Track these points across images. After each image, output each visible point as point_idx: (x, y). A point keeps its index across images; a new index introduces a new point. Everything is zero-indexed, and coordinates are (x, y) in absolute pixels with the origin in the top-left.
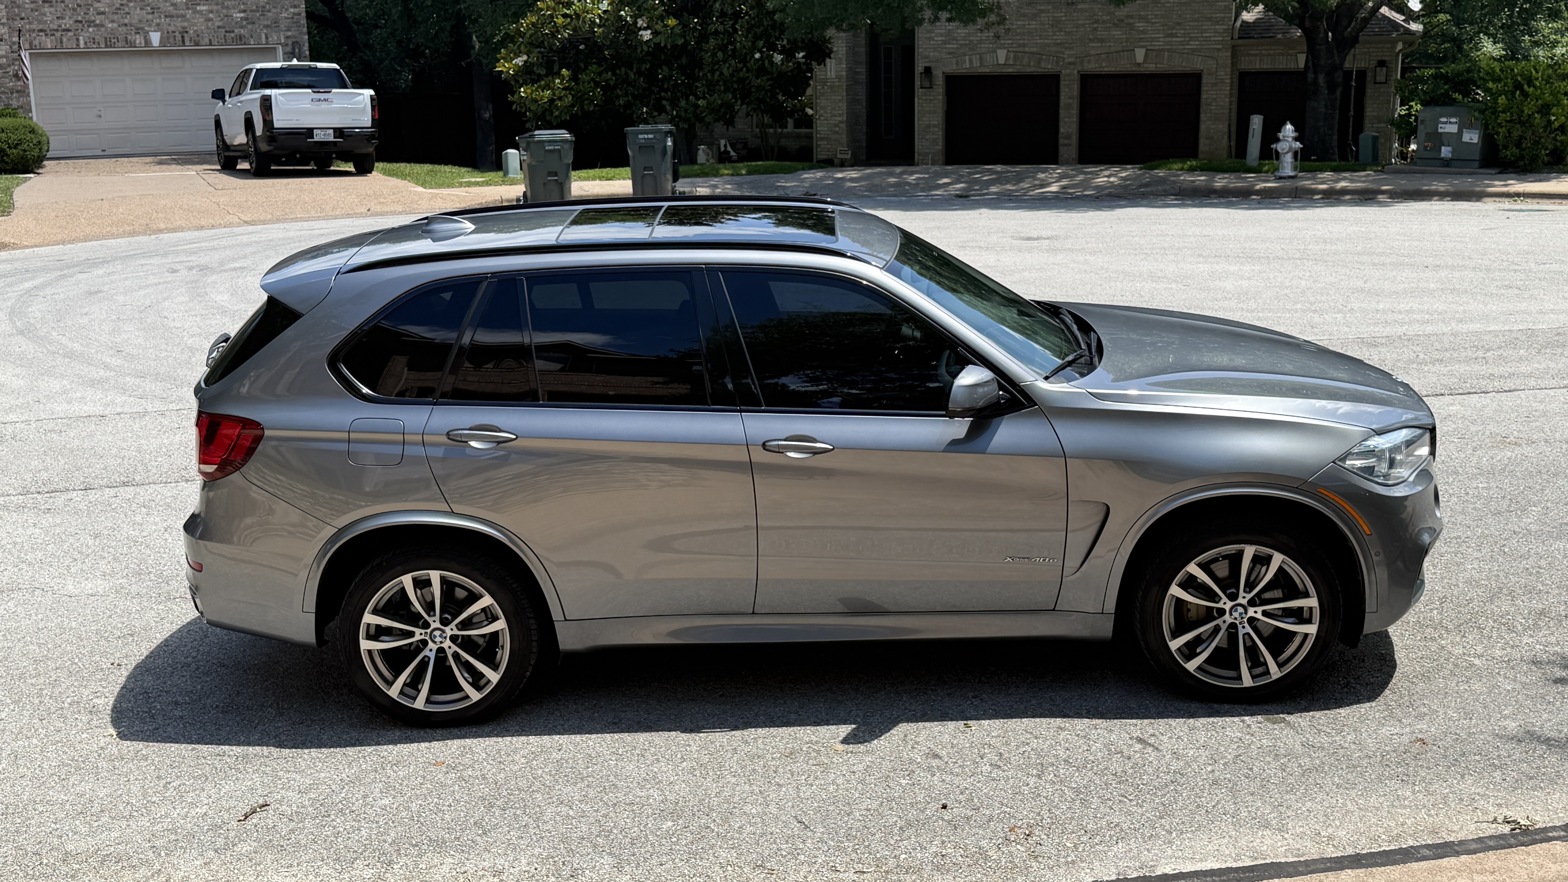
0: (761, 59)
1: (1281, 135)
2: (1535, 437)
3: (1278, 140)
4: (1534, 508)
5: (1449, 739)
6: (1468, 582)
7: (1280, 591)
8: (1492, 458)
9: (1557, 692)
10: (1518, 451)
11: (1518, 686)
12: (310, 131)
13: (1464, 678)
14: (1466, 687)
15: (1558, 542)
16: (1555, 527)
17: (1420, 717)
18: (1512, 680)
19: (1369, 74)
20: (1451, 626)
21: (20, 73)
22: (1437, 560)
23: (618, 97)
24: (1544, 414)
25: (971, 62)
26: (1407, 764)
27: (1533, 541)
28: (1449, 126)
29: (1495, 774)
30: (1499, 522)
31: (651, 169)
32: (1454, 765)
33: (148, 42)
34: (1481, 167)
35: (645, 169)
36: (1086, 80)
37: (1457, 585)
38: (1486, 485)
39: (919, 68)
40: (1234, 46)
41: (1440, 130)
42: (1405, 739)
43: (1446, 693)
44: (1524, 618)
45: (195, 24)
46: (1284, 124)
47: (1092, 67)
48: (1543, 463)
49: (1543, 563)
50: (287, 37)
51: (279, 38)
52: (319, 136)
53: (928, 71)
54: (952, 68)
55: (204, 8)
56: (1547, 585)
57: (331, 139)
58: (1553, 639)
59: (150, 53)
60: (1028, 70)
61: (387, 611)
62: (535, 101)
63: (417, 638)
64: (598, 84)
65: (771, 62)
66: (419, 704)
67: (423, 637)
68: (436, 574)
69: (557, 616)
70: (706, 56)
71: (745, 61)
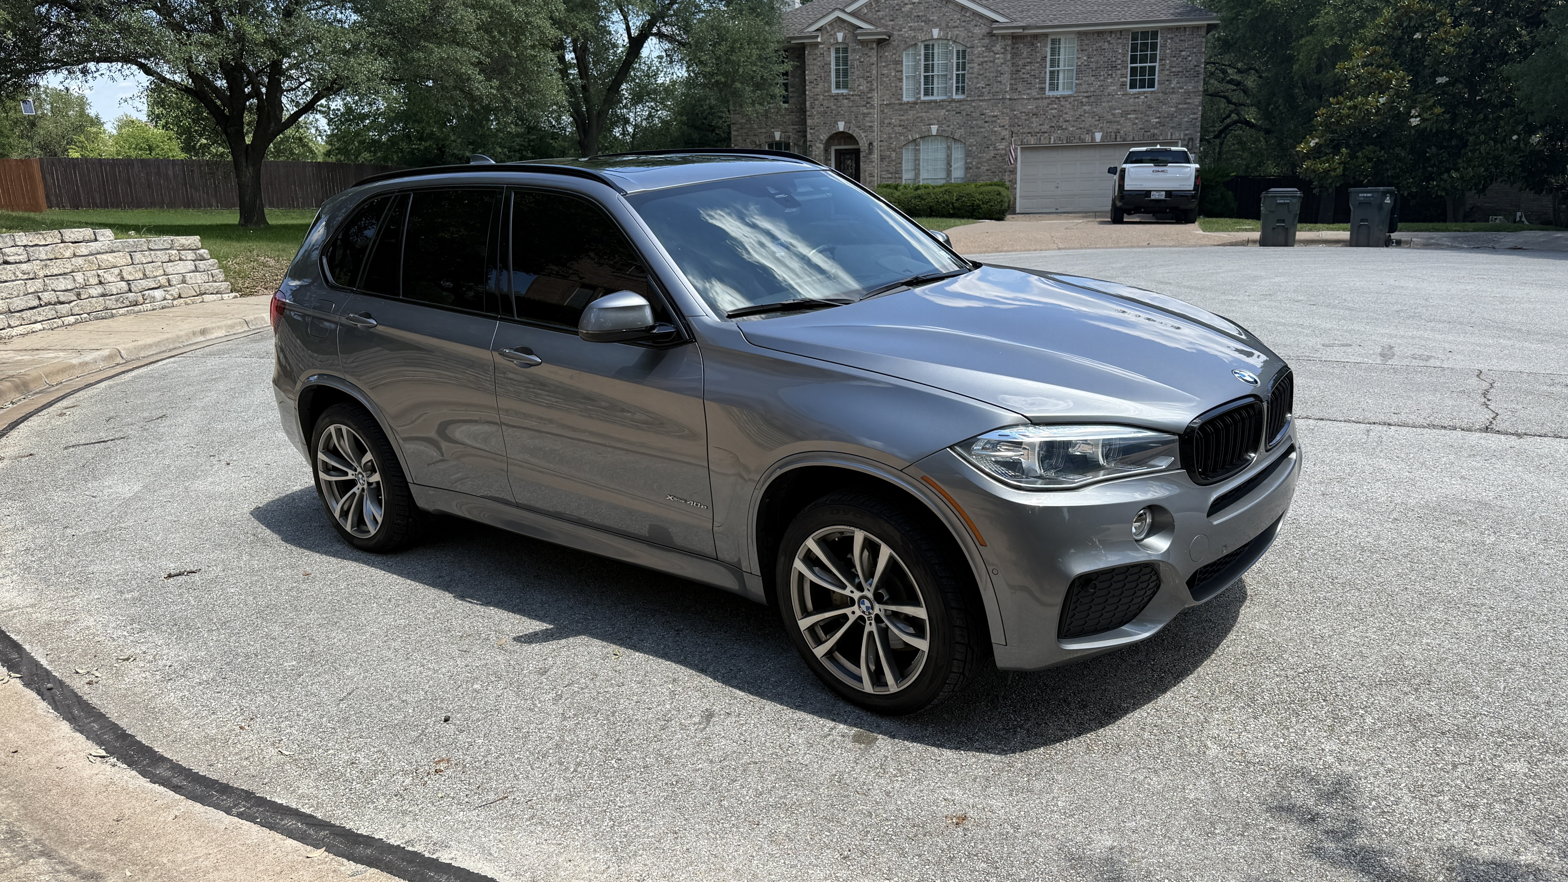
0: (1518, 140)
12: (1148, 192)
21: (1007, 159)
23: (1387, 170)
26: (890, 840)
31: (1366, 220)
33: (1093, 139)
35: (1362, 220)
42: (949, 810)
43: (1104, 775)
45: (1125, 127)
50: (1186, 135)
51: (1180, 135)
52: (1155, 196)
55: (1133, 116)
57: (1163, 198)
59: (1094, 146)
61: (334, 452)
62: (1314, 171)
63: (350, 477)
64: (1370, 160)
65: (1527, 143)
66: (348, 528)
67: (353, 477)
68: (344, 428)
69: (409, 480)
70: (1471, 139)
71: (1504, 141)
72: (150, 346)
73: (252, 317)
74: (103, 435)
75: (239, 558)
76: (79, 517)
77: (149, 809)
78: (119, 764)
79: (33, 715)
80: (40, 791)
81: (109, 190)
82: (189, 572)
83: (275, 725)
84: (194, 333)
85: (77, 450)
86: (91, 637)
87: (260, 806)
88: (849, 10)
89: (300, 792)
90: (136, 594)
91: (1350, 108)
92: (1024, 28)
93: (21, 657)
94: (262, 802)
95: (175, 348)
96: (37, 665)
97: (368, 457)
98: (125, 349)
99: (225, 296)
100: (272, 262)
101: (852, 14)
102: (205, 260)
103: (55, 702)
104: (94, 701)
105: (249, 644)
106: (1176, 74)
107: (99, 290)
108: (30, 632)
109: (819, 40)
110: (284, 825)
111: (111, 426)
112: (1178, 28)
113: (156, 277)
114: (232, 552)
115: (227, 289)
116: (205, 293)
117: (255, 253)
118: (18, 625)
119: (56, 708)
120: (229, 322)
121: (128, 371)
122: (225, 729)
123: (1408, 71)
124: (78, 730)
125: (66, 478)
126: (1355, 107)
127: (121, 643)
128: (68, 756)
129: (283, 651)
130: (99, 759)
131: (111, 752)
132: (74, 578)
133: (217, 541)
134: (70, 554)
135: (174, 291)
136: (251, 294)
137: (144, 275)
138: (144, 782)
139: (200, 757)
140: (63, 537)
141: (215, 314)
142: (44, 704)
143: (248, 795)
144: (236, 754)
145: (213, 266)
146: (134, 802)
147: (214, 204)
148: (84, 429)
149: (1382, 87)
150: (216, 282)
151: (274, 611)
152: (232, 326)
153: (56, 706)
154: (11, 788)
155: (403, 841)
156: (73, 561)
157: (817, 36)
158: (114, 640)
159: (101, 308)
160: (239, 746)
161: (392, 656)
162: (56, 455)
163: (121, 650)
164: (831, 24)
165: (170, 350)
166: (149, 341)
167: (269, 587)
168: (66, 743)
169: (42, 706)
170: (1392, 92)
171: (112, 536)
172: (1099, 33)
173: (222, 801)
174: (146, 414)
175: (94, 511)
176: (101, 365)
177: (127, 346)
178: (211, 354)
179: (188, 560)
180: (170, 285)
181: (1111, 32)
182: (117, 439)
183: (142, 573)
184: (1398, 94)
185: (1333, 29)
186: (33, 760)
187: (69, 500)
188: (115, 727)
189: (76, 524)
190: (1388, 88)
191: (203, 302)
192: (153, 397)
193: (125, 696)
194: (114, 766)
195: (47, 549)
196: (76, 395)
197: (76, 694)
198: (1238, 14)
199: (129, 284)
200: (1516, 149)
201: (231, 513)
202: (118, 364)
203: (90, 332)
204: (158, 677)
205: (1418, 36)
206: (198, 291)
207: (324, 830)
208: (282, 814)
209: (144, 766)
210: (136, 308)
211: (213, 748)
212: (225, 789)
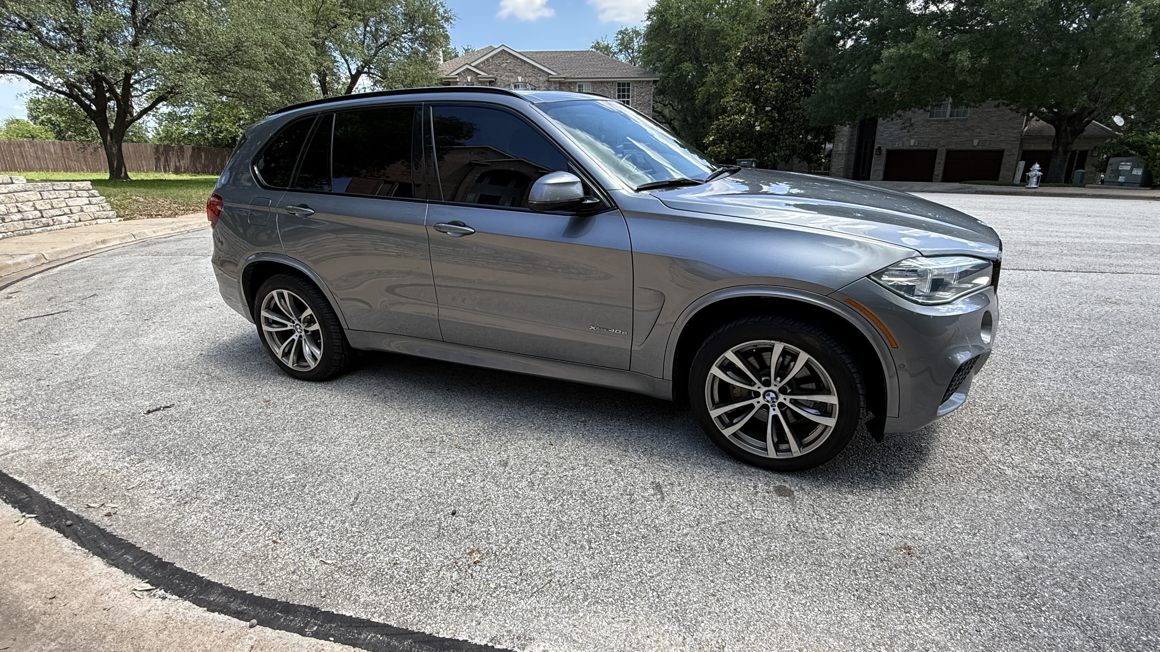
0: (802, 138)
1: (1031, 169)
2: (1133, 300)
3: (1030, 171)
4: (1116, 347)
5: (939, 555)
6: (1033, 396)
7: (814, 384)
8: (1092, 310)
9: (1086, 525)
10: (1115, 307)
11: (1043, 508)
13: (988, 487)
14: (986, 497)
15: (1130, 376)
16: (1132, 363)
17: (922, 520)
18: (1039, 499)
19: (1089, 152)
20: (999, 432)
22: (1013, 374)
24: (1145, 288)
25: (898, 145)
26: (877, 576)
27: (1107, 371)
28: (1126, 167)
29: (970, 619)
30: (1081, 353)
32: (927, 591)
34: (1141, 186)
36: (949, 152)
37: (1022, 398)
38: (1080, 327)
39: (876, 147)
40: (1021, 139)
41: (1120, 169)
42: (893, 543)
43: (963, 499)
44: (1075, 437)
46: (1034, 163)
47: (952, 147)
48: (1134, 317)
49: (1111, 390)
53: (880, 148)
54: (890, 147)
56: (1109, 410)
58: (1099, 464)
60: (924, 148)
61: (276, 310)
62: (713, 152)
63: (289, 328)
64: (738, 147)
65: (806, 139)
66: (290, 365)
67: (292, 328)
68: (285, 292)
69: (344, 326)
70: (781, 137)
71: (796, 139)
72: (66, 251)
73: (137, 232)
74: (49, 310)
75: (203, 392)
76: (48, 371)
77: (219, 642)
78: (168, 595)
79: (60, 554)
80: (95, 639)
81: (8, 160)
82: (164, 408)
83: (305, 535)
84: (97, 243)
85: (31, 322)
86: (94, 471)
87: (330, 622)
88: (473, 64)
89: (362, 600)
90: (124, 429)
91: (728, 121)
92: (565, 78)
93: (30, 497)
94: (330, 617)
95: (85, 253)
96: (49, 502)
97: (309, 312)
98: (47, 254)
99: (113, 220)
100: (142, 200)
101: (475, 67)
102: (96, 197)
103: (79, 538)
104: (119, 532)
105: (245, 463)
106: (640, 105)
107: (19, 216)
108: (33, 473)
109: (458, 80)
110: (365, 639)
111: (54, 303)
112: (640, 82)
113: (61, 208)
114: (196, 390)
115: (114, 215)
116: (98, 218)
117: (128, 194)
118: (19, 466)
119: (82, 544)
120: (122, 235)
121: (53, 267)
122: (260, 545)
123: (754, 104)
124: (113, 565)
125: (27, 343)
126: (731, 120)
127: (125, 474)
128: (112, 594)
129: (278, 466)
130: (145, 593)
131: (156, 584)
132: (60, 420)
133: (178, 381)
134: (50, 400)
135: (77, 218)
136: (131, 219)
137: (52, 206)
138: (199, 612)
139: (247, 576)
140: (39, 388)
141: (108, 231)
142: (69, 542)
143: (313, 612)
144: (282, 569)
145: (102, 200)
146: (200, 637)
147: (85, 169)
148: (31, 307)
149: (741, 112)
150: (105, 211)
151: (253, 433)
152: (123, 238)
153: (82, 541)
154: (59, 640)
155: (488, 639)
156: (55, 406)
157: (456, 78)
158: (117, 472)
159: (22, 228)
160: (280, 560)
161: (374, 462)
162: (13, 326)
163: (128, 480)
164: (463, 72)
165: (82, 254)
166: (65, 248)
167: (241, 414)
168: (104, 580)
169: (67, 544)
170: (747, 114)
171: (83, 384)
172: (602, 82)
173: (291, 621)
174: (79, 294)
175: (60, 365)
176: (31, 264)
177: (49, 251)
178: (114, 255)
179: (159, 397)
180: (72, 213)
181: (608, 82)
182: (62, 312)
183: (122, 412)
184: (750, 115)
185: (714, 83)
186: (75, 604)
187: (34, 358)
188: (149, 557)
189: (47, 377)
190: (745, 112)
191: (97, 224)
192: (81, 283)
193: (148, 523)
194: (164, 598)
195: (27, 398)
196: (17, 284)
197: (98, 528)
198: (669, 75)
199: (41, 213)
200: (802, 142)
201: (181, 359)
202: (43, 264)
203: (17, 243)
204: (173, 502)
205: (757, 87)
206: (92, 216)
207: (407, 639)
208: (357, 628)
209: (195, 594)
210: (49, 228)
211: (256, 565)
212: (288, 608)
